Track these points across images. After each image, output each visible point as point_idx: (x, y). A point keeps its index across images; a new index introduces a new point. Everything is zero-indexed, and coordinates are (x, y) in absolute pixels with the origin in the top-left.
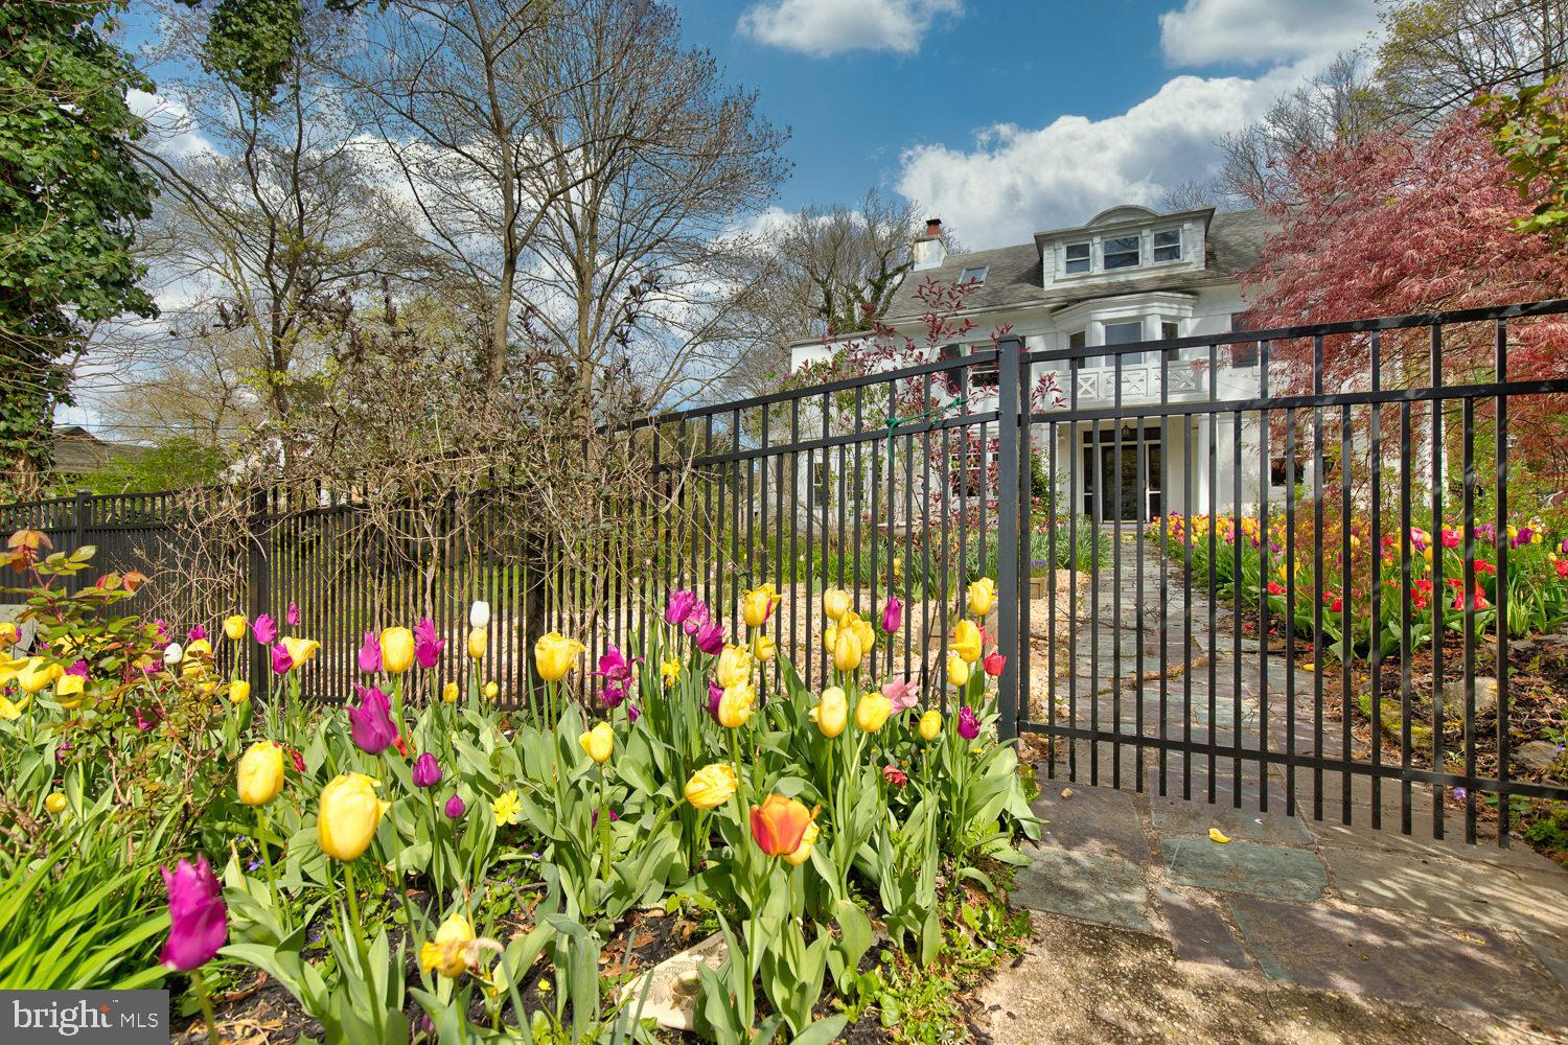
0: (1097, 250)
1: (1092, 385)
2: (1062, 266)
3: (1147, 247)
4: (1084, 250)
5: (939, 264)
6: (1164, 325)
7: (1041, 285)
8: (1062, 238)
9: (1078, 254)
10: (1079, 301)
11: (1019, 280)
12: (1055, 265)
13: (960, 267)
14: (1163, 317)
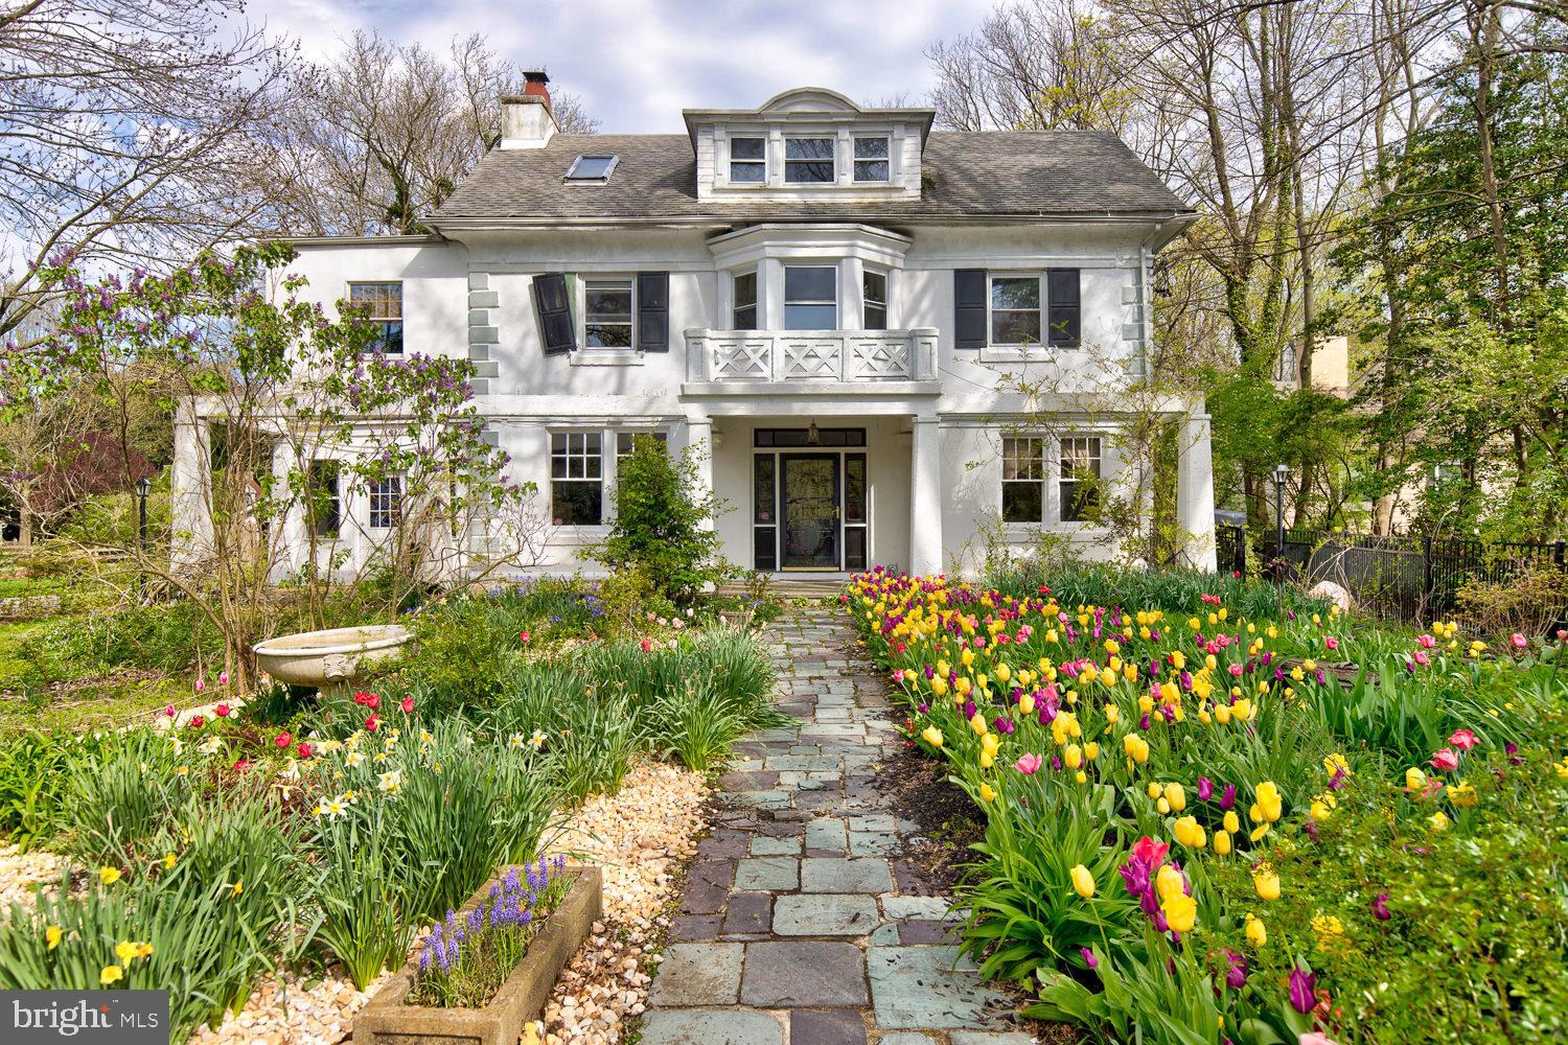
0: (776, 151)
1: (764, 357)
2: (726, 170)
3: (845, 155)
4: (756, 147)
5: (542, 144)
6: (866, 274)
7: (694, 194)
8: (726, 124)
9: (746, 153)
10: (748, 224)
11: (662, 183)
12: (714, 165)
13: (574, 153)
14: (866, 263)
